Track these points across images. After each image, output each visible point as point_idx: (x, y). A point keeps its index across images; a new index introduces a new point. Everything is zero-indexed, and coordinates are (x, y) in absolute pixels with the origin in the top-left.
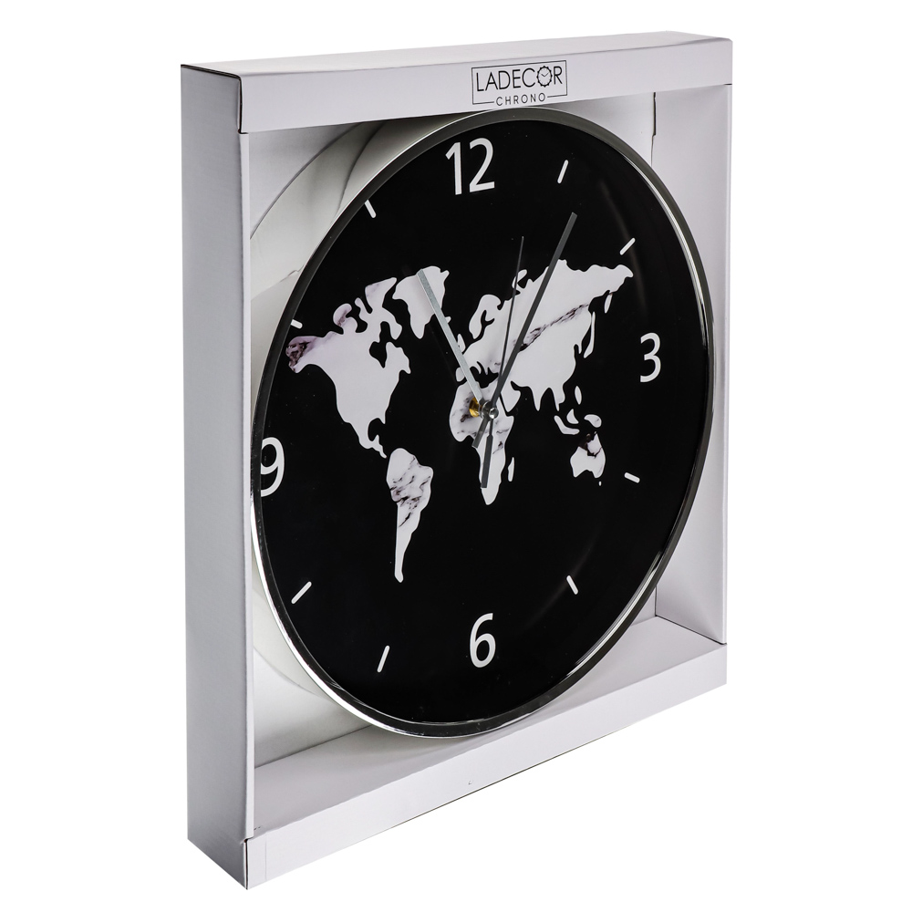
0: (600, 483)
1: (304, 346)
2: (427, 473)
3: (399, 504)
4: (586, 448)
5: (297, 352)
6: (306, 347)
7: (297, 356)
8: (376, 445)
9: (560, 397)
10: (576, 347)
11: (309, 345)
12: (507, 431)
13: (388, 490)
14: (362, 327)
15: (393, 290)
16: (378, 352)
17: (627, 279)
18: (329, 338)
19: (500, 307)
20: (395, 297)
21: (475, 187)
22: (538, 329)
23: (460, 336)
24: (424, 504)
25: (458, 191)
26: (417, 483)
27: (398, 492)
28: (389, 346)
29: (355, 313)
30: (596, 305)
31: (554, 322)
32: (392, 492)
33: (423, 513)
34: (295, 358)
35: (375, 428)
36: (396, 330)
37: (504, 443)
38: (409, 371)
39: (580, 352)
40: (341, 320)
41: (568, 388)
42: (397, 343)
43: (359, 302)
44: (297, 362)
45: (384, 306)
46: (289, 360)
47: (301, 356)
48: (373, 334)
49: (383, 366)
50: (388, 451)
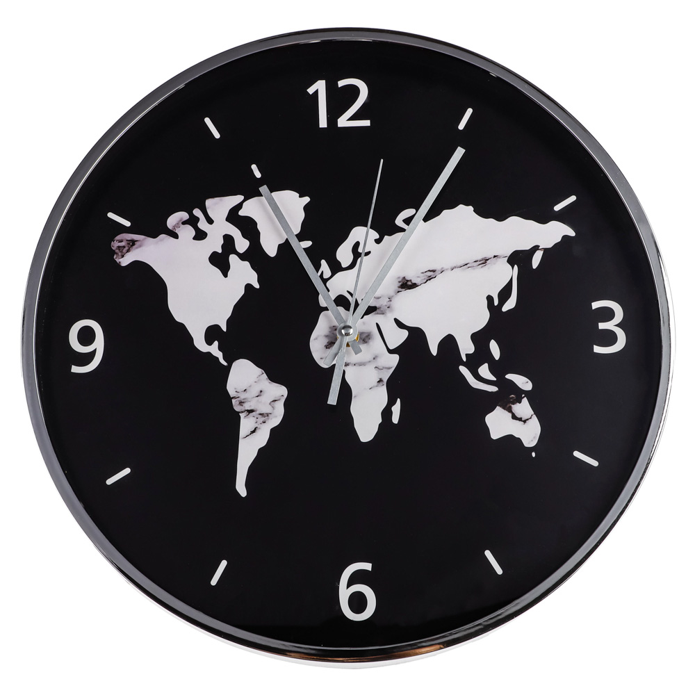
0: (534, 454)
1: (132, 243)
2: (281, 391)
3: (242, 415)
4: (510, 410)
5: (124, 247)
6: (133, 244)
7: (123, 251)
8: (214, 350)
9: (466, 347)
10: (490, 299)
11: (137, 244)
12: (389, 368)
13: (229, 399)
14: (200, 235)
15: (239, 206)
16: (220, 261)
17: (565, 238)
18: (161, 240)
19: (378, 241)
20: (241, 213)
21: (343, 122)
22: (434, 271)
23: (323, 262)
24: (276, 421)
25: (323, 123)
26: (266, 398)
27: (241, 403)
28: (233, 259)
29: (193, 221)
30: (519, 258)
31: (455, 267)
32: (233, 401)
33: (273, 431)
34: (122, 252)
35: (212, 333)
36: (242, 244)
37: (385, 380)
38: (257, 286)
39: (496, 303)
40: (177, 226)
41: (480, 339)
42: (243, 257)
43: (197, 212)
44: (123, 256)
45: (228, 219)
46: (114, 253)
47: (128, 251)
48: (214, 244)
49: (225, 275)
50: (230, 359)
